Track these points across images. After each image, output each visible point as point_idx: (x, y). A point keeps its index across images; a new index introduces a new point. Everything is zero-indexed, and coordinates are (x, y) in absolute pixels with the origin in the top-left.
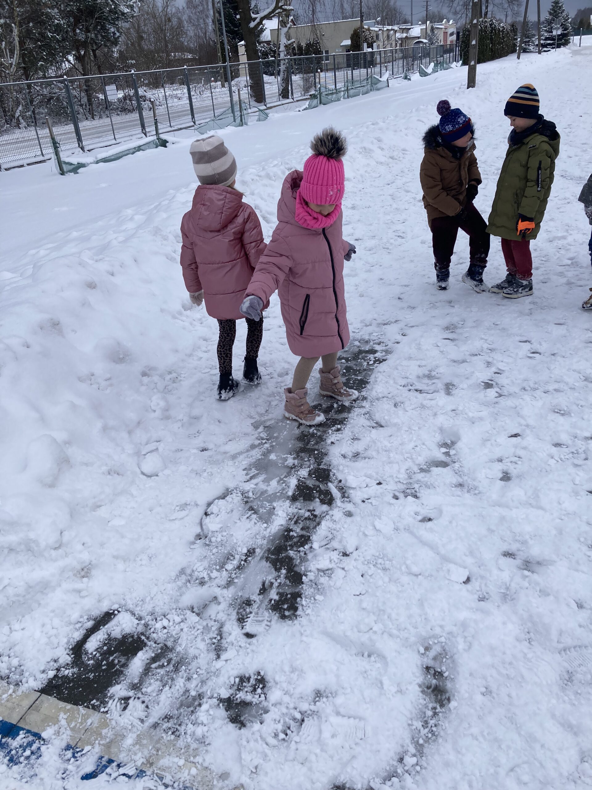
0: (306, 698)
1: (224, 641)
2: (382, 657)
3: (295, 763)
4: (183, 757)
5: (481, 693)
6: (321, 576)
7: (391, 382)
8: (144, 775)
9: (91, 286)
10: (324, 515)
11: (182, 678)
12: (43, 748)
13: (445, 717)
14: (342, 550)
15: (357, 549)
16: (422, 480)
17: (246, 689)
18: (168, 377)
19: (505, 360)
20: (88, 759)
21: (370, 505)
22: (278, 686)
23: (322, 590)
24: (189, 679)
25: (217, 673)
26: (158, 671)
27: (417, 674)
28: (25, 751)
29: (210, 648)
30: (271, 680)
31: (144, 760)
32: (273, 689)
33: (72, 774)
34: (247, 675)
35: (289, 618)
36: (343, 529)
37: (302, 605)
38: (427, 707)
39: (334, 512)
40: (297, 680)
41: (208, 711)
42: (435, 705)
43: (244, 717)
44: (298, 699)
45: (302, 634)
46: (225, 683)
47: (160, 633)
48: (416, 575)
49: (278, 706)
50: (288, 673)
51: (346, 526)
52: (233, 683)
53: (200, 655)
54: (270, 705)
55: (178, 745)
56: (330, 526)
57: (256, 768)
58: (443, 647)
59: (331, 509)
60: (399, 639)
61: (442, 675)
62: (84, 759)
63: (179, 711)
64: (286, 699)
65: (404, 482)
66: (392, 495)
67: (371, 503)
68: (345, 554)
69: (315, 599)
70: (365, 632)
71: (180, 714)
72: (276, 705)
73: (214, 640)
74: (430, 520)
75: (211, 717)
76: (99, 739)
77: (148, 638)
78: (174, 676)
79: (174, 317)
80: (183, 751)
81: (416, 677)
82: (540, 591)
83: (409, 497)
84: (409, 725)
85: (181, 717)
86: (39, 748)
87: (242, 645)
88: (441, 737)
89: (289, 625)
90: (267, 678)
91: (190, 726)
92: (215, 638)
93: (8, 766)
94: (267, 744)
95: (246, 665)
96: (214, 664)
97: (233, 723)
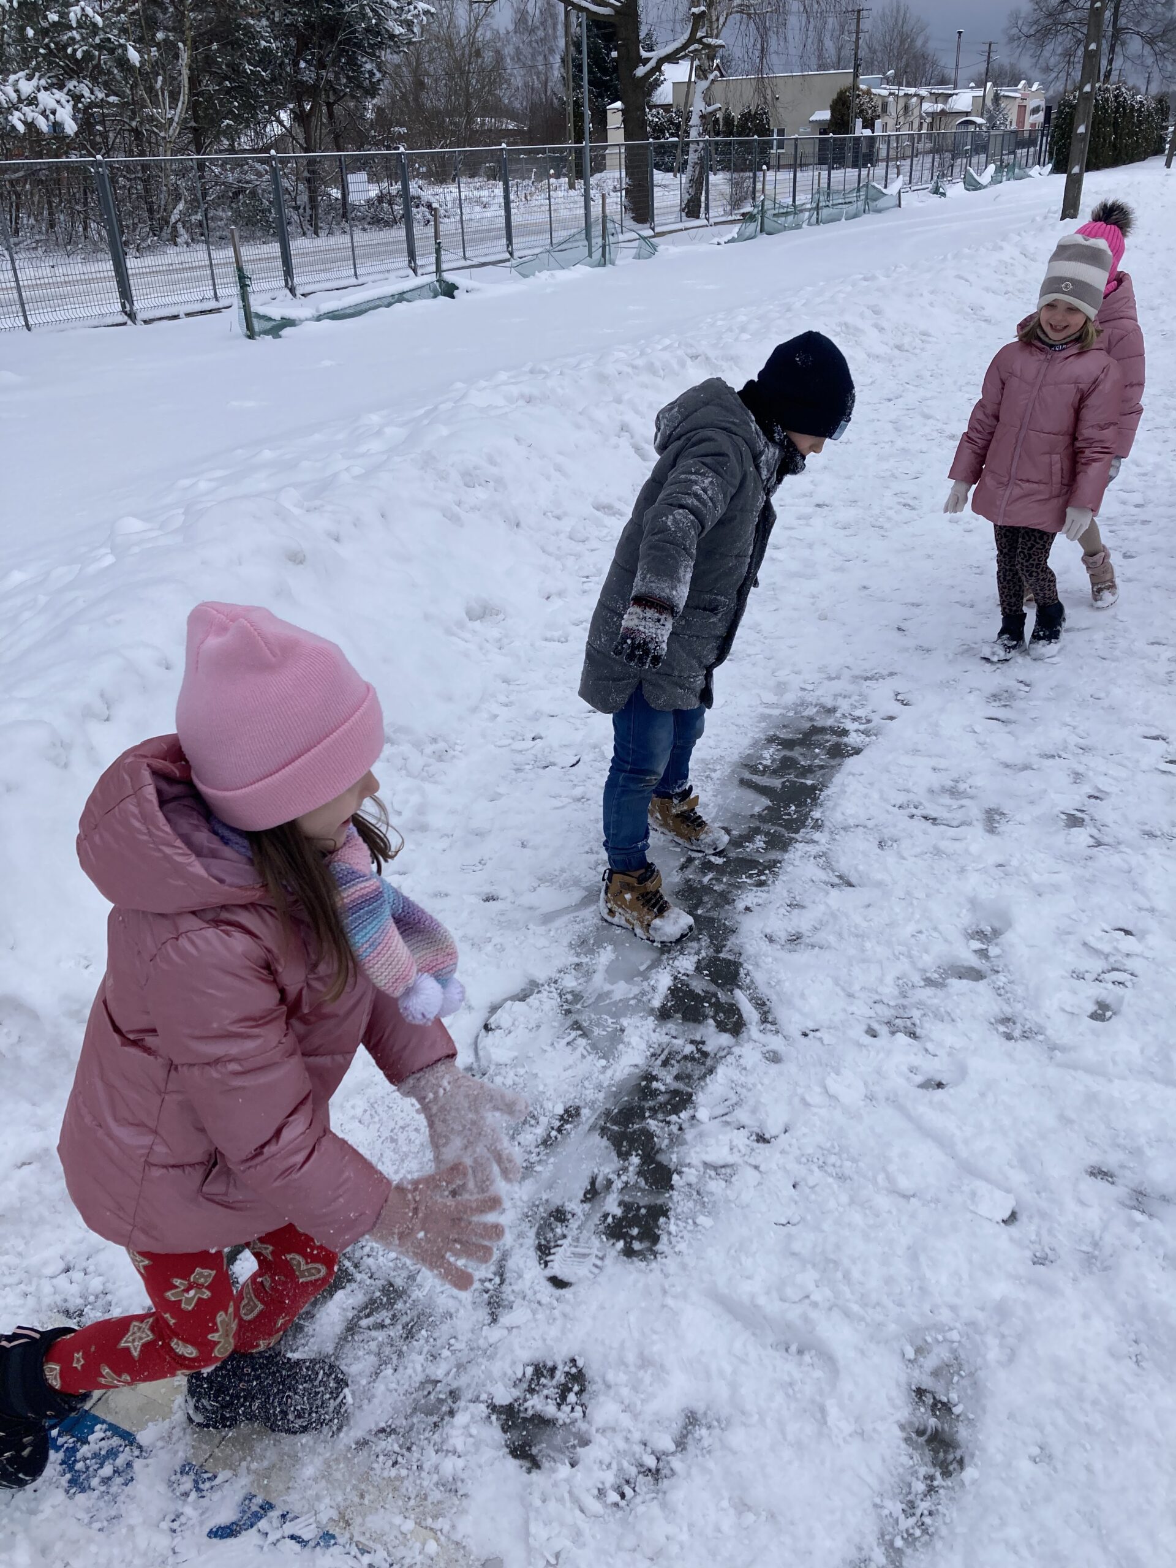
0: (666, 1423)
1: (505, 1288)
2: (828, 1359)
3: (638, 1556)
4: (413, 1516)
5: (1030, 1457)
6: (710, 1177)
7: (876, 796)
8: (332, 1542)
9: (296, 558)
10: (723, 1054)
11: (421, 1353)
12: (138, 1464)
13: (952, 1499)
14: (758, 1131)
15: (786, 1131)
16: (929, 1002)
17: (545, 1392)
18: (429, 749)
19: (1111, 772)
20: (223, 1498)
21: (818, 1043)
22: (612, 1392)
23: (710, 1206)
24: (434, 1357)
25: (490, 1352)
26: (374, 1333)
27: (899, 1402)
28: (101, 1467)
29: (478, 1300)
30: (597, 1379)
31: (334, 1514)
32: (602, 1398)
33: (191, 1523)
34: (550, 1364)
35: (641, 1255)
36: (759, 1086)
37: (669, 1233)
38: (914, 1473)
39: (743, 1049)
40: (651, 1385)
41: (467, 1427)
42: (931, 1471)
43: (538, 1448)
44: (650, 1424)
45: (665, 1292)
46: (505, 1374)
47: (381, 1259)
48: (906, 1197)
49: (609, 1434)
50: (632, 1369)
51: (766, 1081)
52: (520, 1375)
53: (457, 1311)
54: (593, 1430)
55: (404, 1490)
56: (735, 1078)
57: (557, 1556)
58: (954, 1351)
59: (737, 1044)
60: (863, 1323)
61: (949, 1411)
62: (216, 1496)
63: (409, 1421)
64: (626, 1420)
65: (892, 1003)
66: (865, 1027)
67: (821, 1039)
68: (761, 1139)
69: (695, 1223)
70: (794, 1303)
71: (411, 1428)
72: (604, 1431)
73: (487, 1285)
74: (940, 1085)
75: (471, 1440)
76: (249, 1459)
77: (356, 1266)
78: (405, 1348)
79: (449, 632)
80: (412, 1502)
81: (894, 1406)
82: (1165, 1257)
83: (899, 1034)
84: (876, 1506)
85: (413, 1434)
86: (129, 1465)
87: (543, 1301)
88: (941, 1538)
89: (641, 1271)
90: (589, 1374)
91: (430, 1451)
92: (490, 1280)
93: (67, 1492)
94: (582, 1511)
95: (549, 1342)
96: (484, 1333)
97: (515, 1457)
